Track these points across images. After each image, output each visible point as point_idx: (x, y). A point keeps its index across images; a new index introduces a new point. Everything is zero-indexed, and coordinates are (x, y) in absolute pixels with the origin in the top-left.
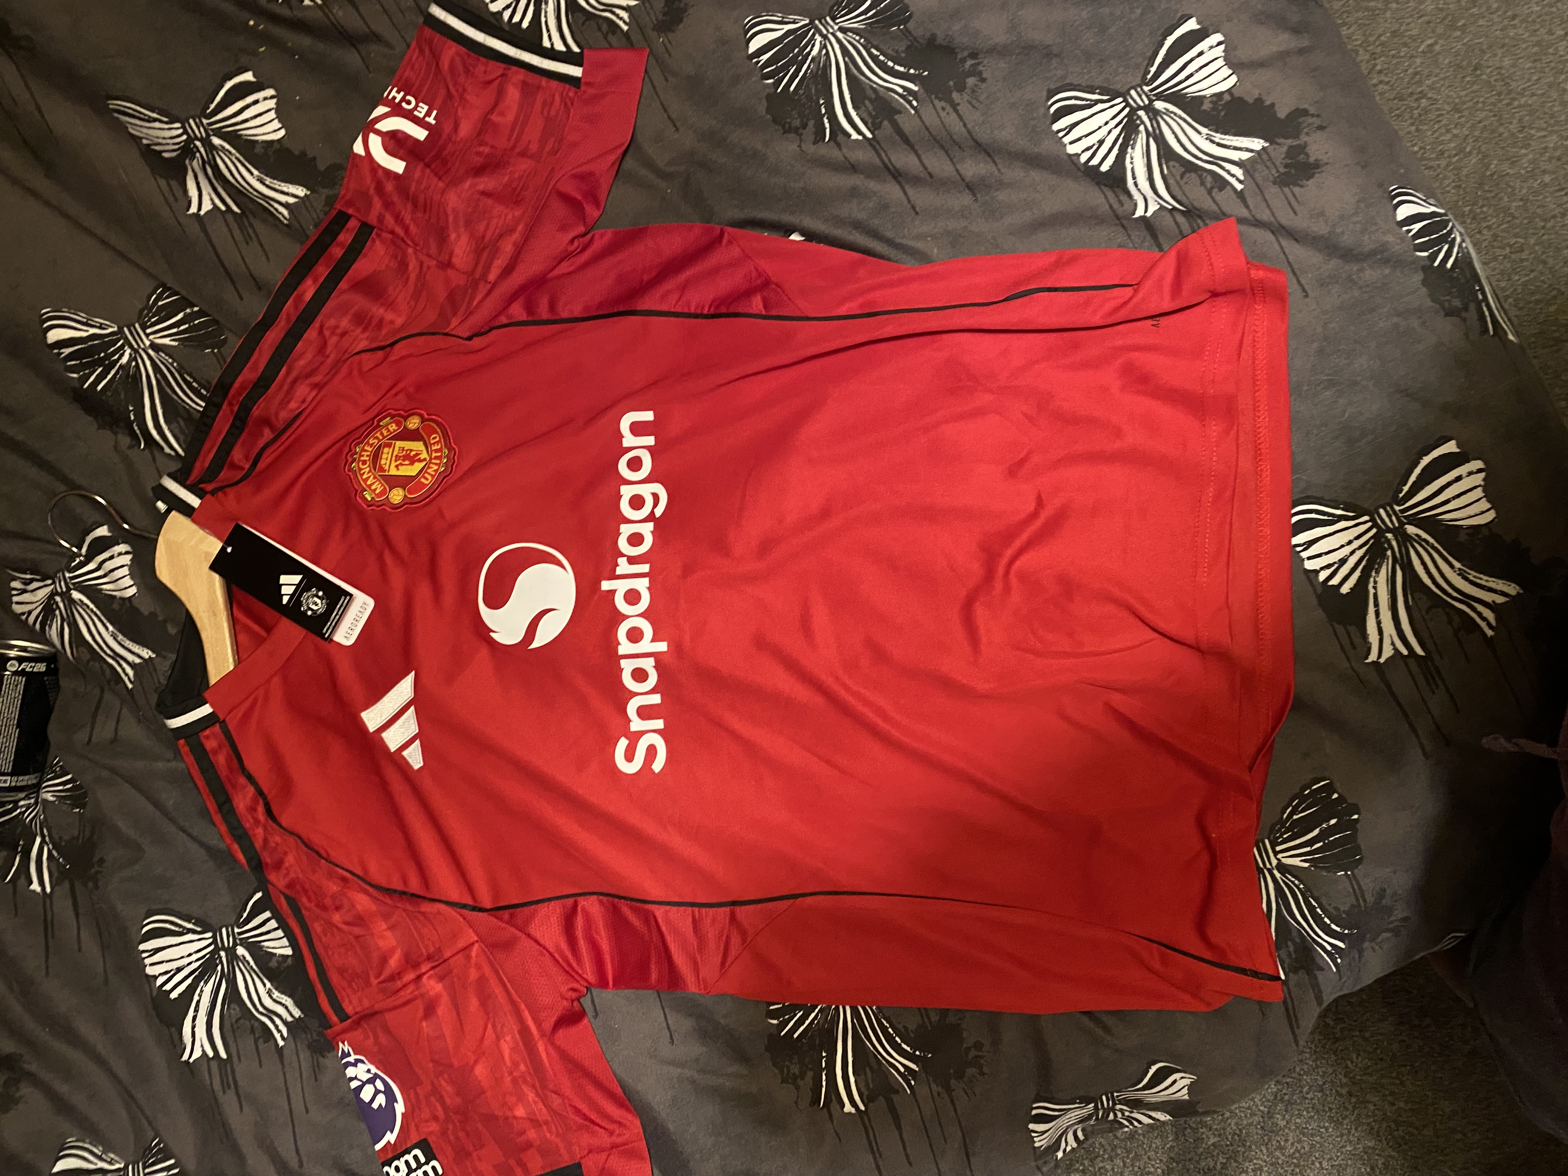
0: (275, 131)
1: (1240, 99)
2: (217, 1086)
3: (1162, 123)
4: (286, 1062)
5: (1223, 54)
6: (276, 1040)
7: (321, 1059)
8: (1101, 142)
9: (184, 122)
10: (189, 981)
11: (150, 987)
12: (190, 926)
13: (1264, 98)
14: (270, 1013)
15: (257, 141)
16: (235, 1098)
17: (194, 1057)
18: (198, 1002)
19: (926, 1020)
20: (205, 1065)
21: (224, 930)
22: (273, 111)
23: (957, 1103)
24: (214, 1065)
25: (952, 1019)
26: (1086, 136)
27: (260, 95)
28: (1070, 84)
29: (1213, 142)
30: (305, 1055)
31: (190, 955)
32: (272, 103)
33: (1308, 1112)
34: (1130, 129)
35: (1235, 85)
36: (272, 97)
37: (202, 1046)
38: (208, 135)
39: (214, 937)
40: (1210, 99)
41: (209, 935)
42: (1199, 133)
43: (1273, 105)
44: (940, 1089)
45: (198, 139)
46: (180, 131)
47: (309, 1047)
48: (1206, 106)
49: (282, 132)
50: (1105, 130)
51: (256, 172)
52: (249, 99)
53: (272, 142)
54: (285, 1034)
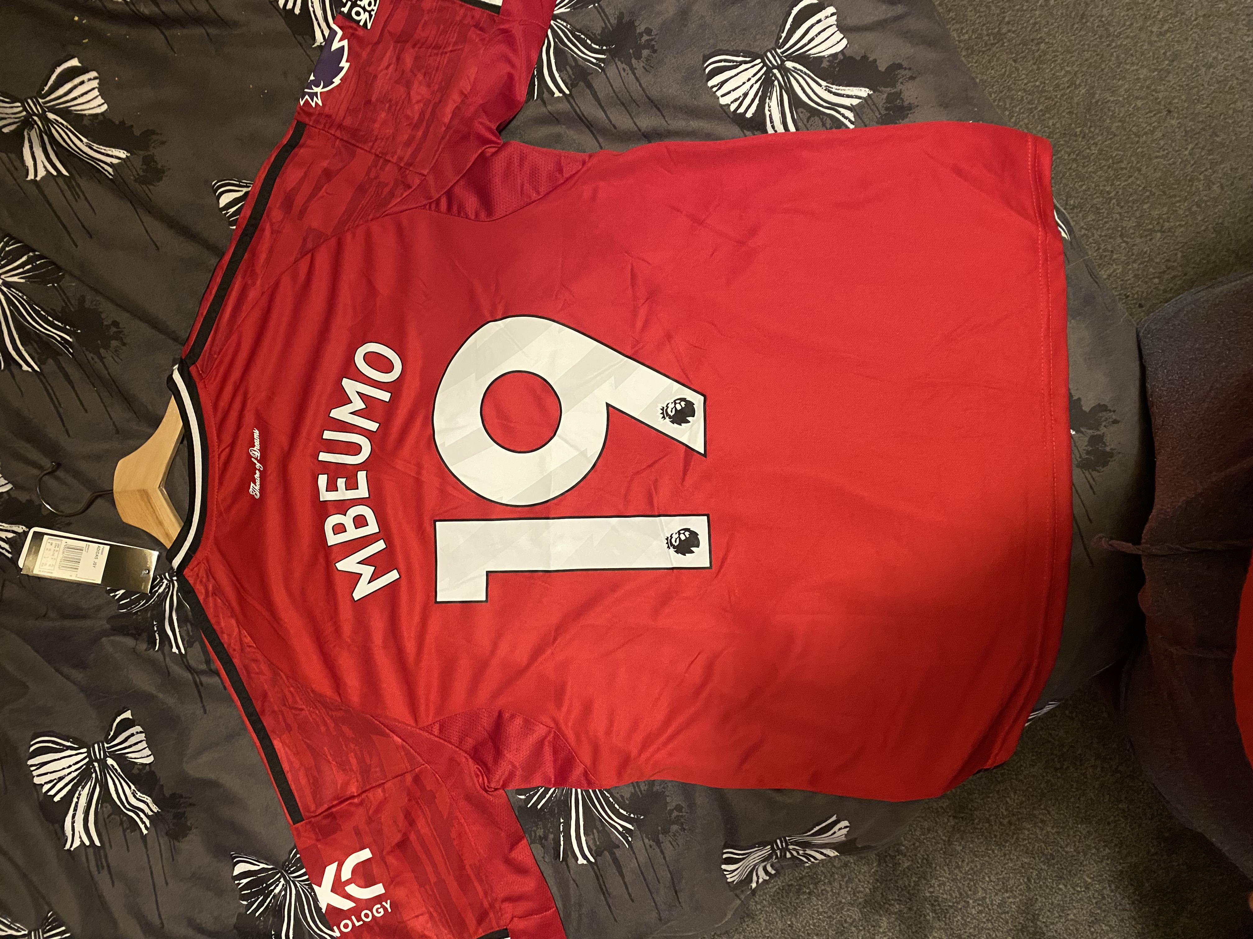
0: (99, 106)
1: (851, 58)
2: (93, 869)
3: (792, 79)
4: (149, 846)
5: (836, 23)
6: (141, 829)
7: (177, 844)
8: (746, 95)
9: (23, 102)
10: (69, 787)
11: (37, 792)
12: (69, 744)
13: (869, 56)
14: (135, 810)
15: (85, 115)
16: (108, 876)
17: (75, 846)
18: (77, 803)
19: (637, 790)
20: (83, 851)
21: (96, 746)
22: (97, 90)
23: (665, 852)
24: (91, 851)
25: (657, 788)
26: (734, 90)
27: (85, 77)
28: (720, 50)
29: (830, 92)
30: (164, 840)
31: (70, 766)
32: (95, 83)
33: (978, 839)
34: (767, 83)
35: (846, 46)
36: (95, 78)
37: (80, 837)
38: (44, 112)
39: (88, 752)
40: (827, 59)
41: (85, 750)
42: (820, 85)
43: (875, 61)
44: (651, 843)
45: (36, 115)
46: (21, 109)
47: (167, 834)
48: (825, 64)
49: (105, 107)
50: (748, 85)
51: (85, 140)
52: (77, 81)
53: (96, 115)
54: (148, 825)
